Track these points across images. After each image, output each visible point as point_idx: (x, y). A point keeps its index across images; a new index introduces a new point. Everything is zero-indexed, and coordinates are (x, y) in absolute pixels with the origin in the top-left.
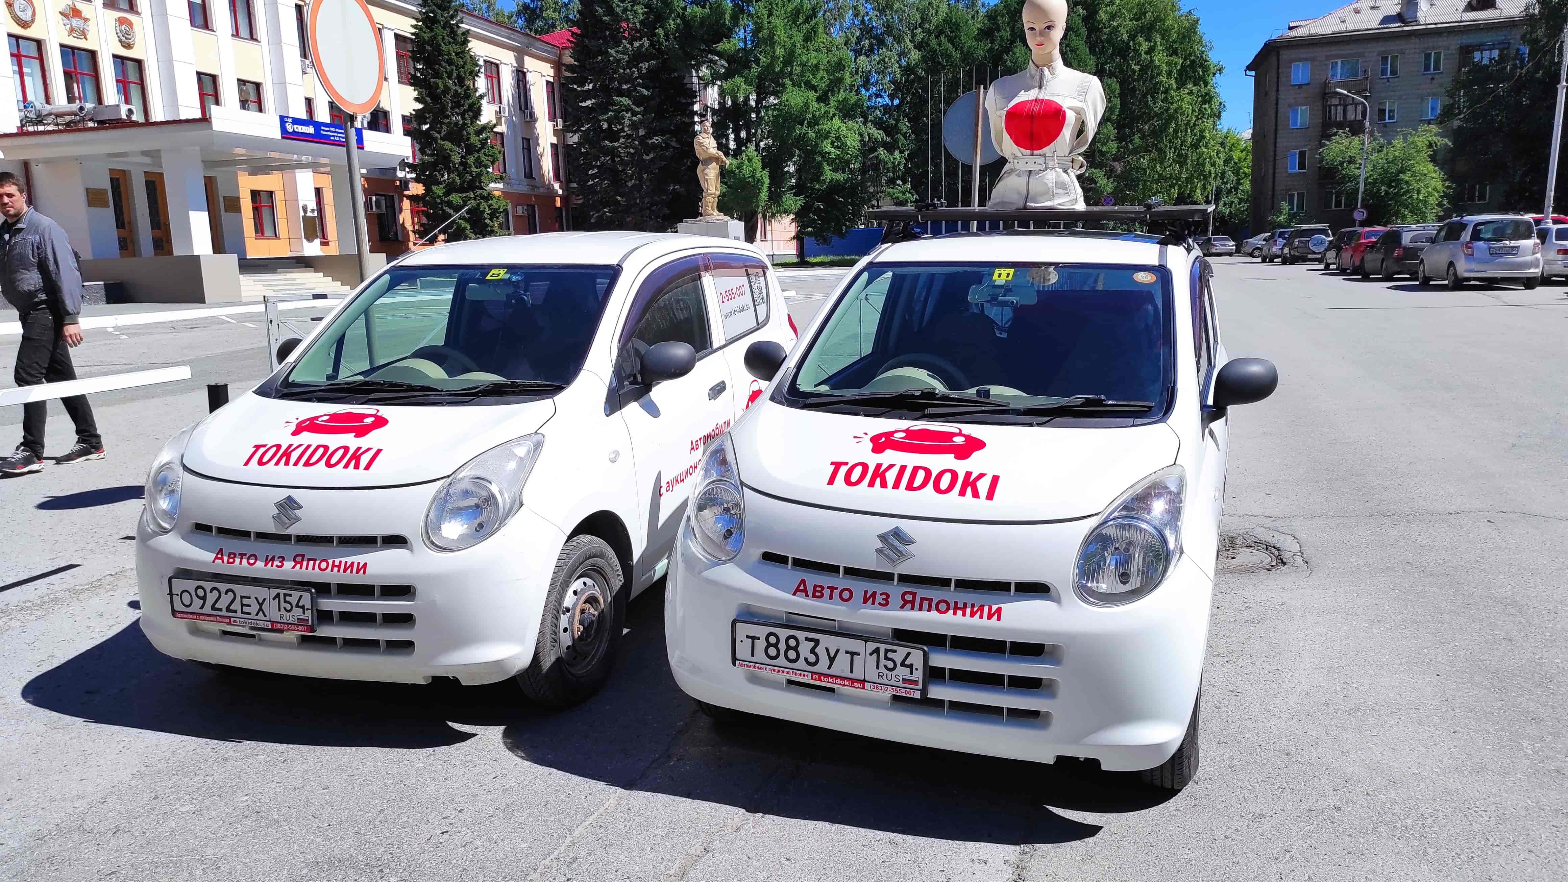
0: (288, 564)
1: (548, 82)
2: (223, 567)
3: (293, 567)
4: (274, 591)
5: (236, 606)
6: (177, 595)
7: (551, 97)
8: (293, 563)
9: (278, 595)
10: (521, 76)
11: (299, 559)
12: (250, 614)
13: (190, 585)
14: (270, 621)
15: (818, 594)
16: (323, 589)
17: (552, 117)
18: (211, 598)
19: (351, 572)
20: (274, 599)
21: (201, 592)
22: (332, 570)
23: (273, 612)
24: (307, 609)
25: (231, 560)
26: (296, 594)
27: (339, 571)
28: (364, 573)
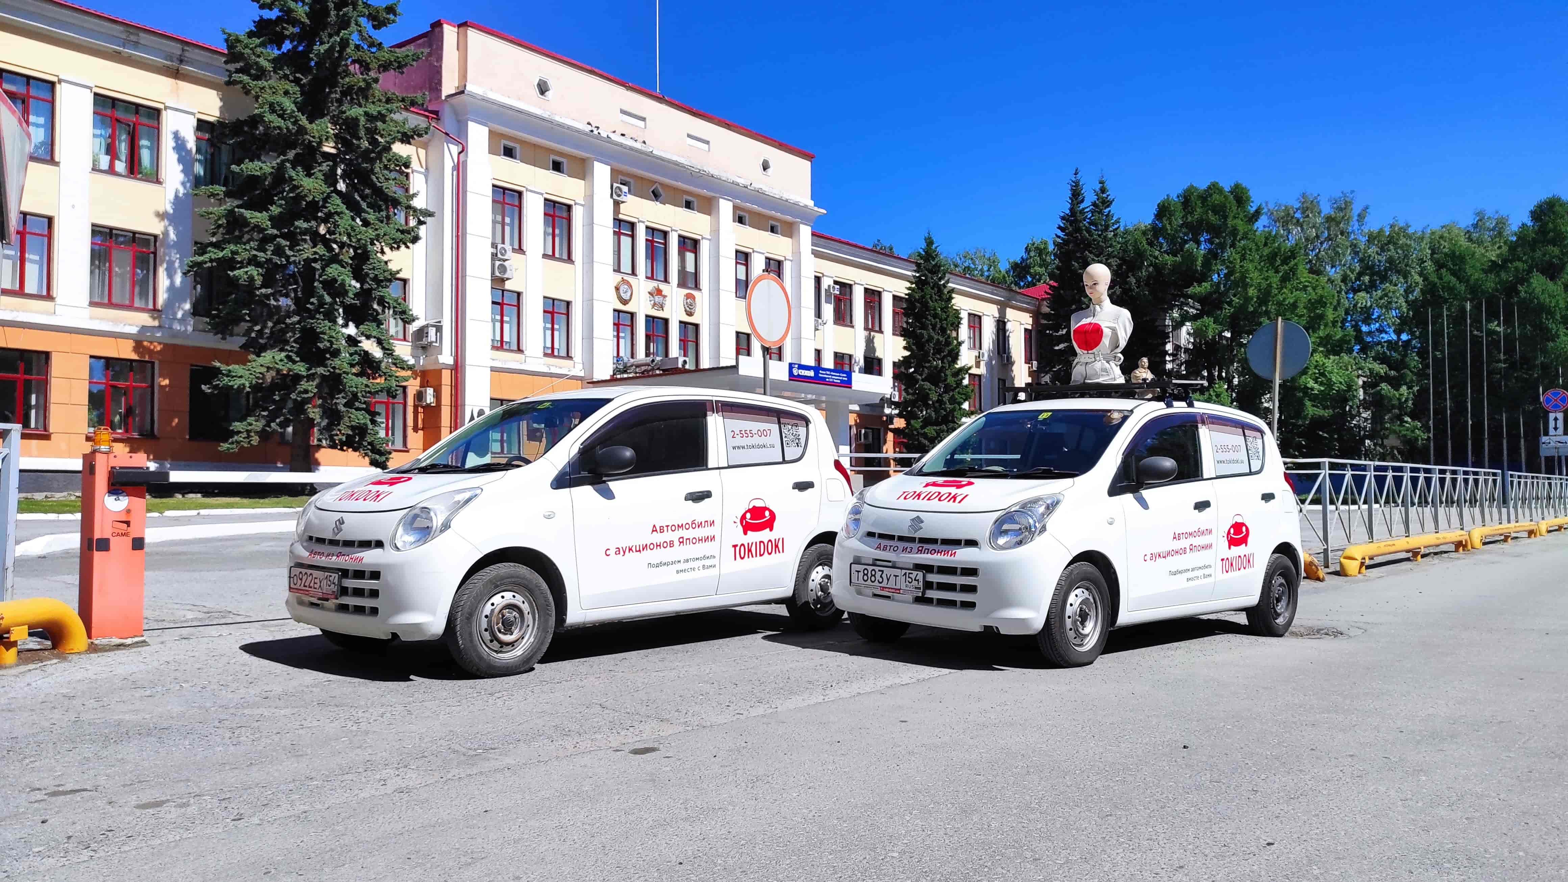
1: (1026, 330)
7: (1028, 344)
10: (1001, 325)
15: (885, 549)
17: (1028, 360)
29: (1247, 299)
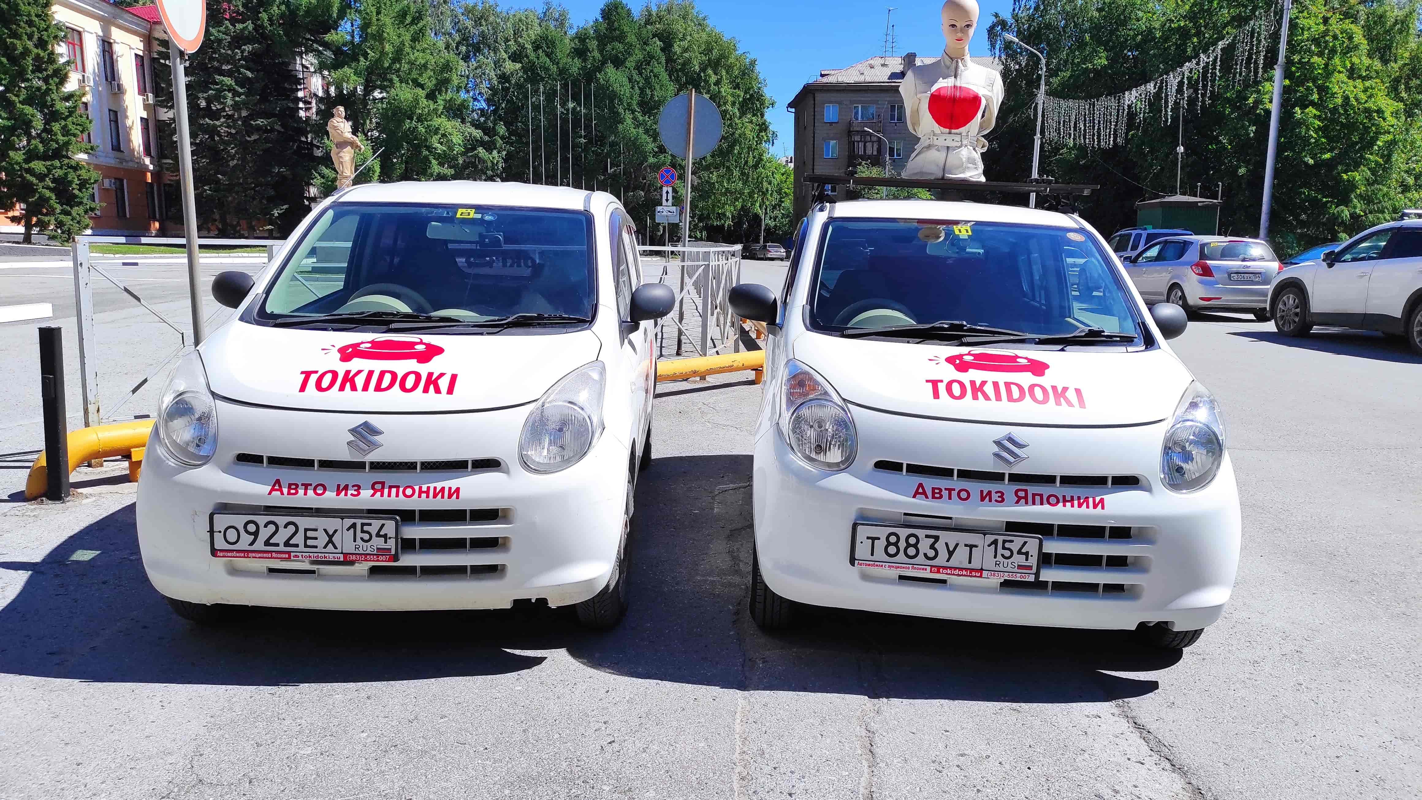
0: (366, 493)
1: (136, 55)
2: (278, 499)
3: (373, 495)
4: (348, 522)
5: (299, 539)
6: (220, 532)
7: (140, 71)
8: (372, 492)
9: (354, 526)
10: (107, 47)
11: (378, 487)
12: (316, 547)
13: (239, 520)
14: (342, 553)
15: (937, 495)
16: (407, 516)
17: (142, 91)
18: (265, 533)
19: (443, 497)
20: (348, 529)
21: (252, 528)
22: (420, 496)
23: (346, 542)
24: (390, 538)
25: (293, 491)
26: (376, 524)
27: (428, 497)
28: (458, 497)
29: (383, 53)
